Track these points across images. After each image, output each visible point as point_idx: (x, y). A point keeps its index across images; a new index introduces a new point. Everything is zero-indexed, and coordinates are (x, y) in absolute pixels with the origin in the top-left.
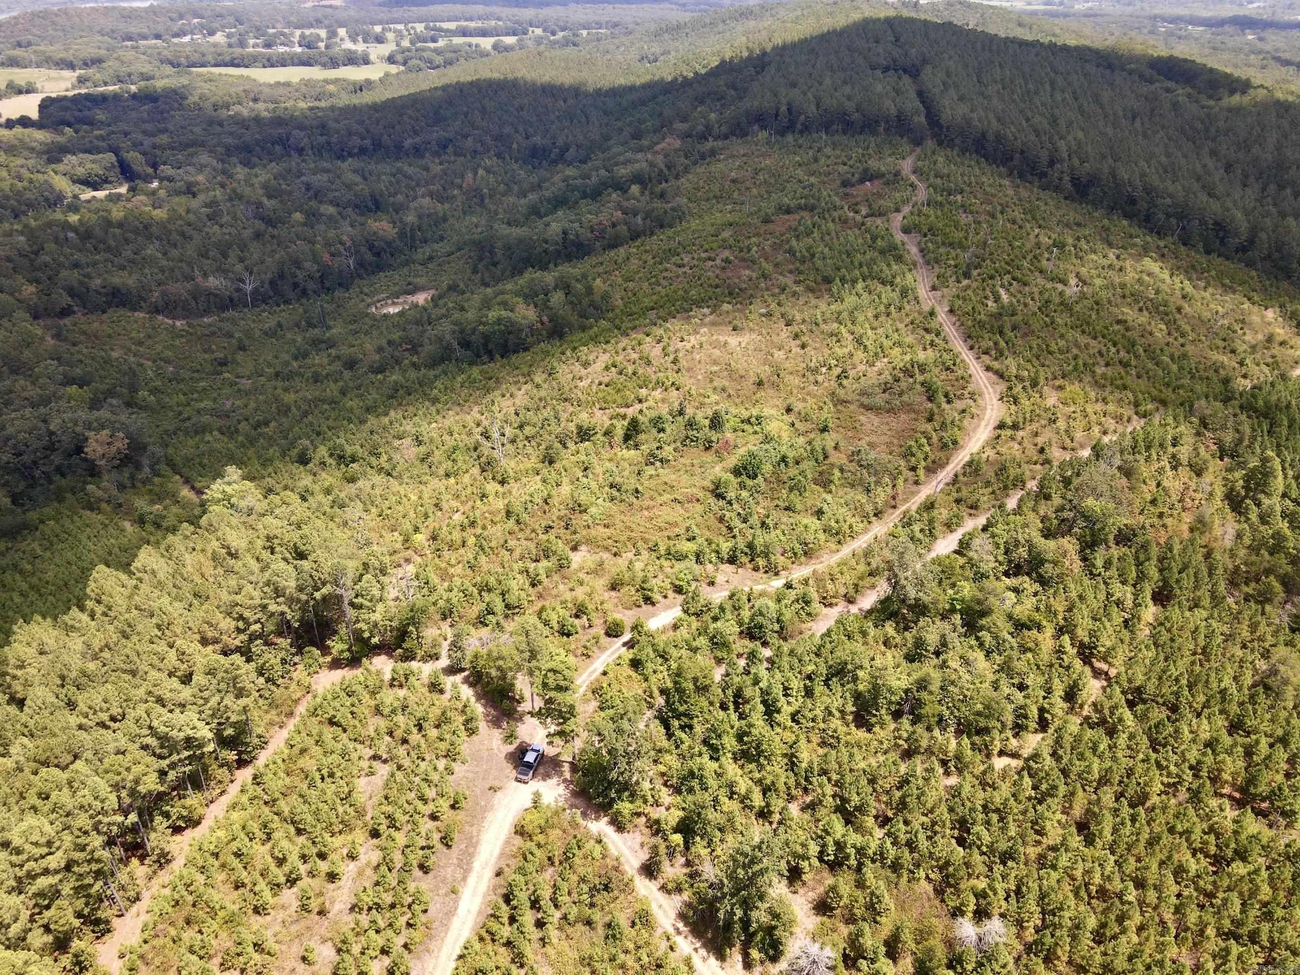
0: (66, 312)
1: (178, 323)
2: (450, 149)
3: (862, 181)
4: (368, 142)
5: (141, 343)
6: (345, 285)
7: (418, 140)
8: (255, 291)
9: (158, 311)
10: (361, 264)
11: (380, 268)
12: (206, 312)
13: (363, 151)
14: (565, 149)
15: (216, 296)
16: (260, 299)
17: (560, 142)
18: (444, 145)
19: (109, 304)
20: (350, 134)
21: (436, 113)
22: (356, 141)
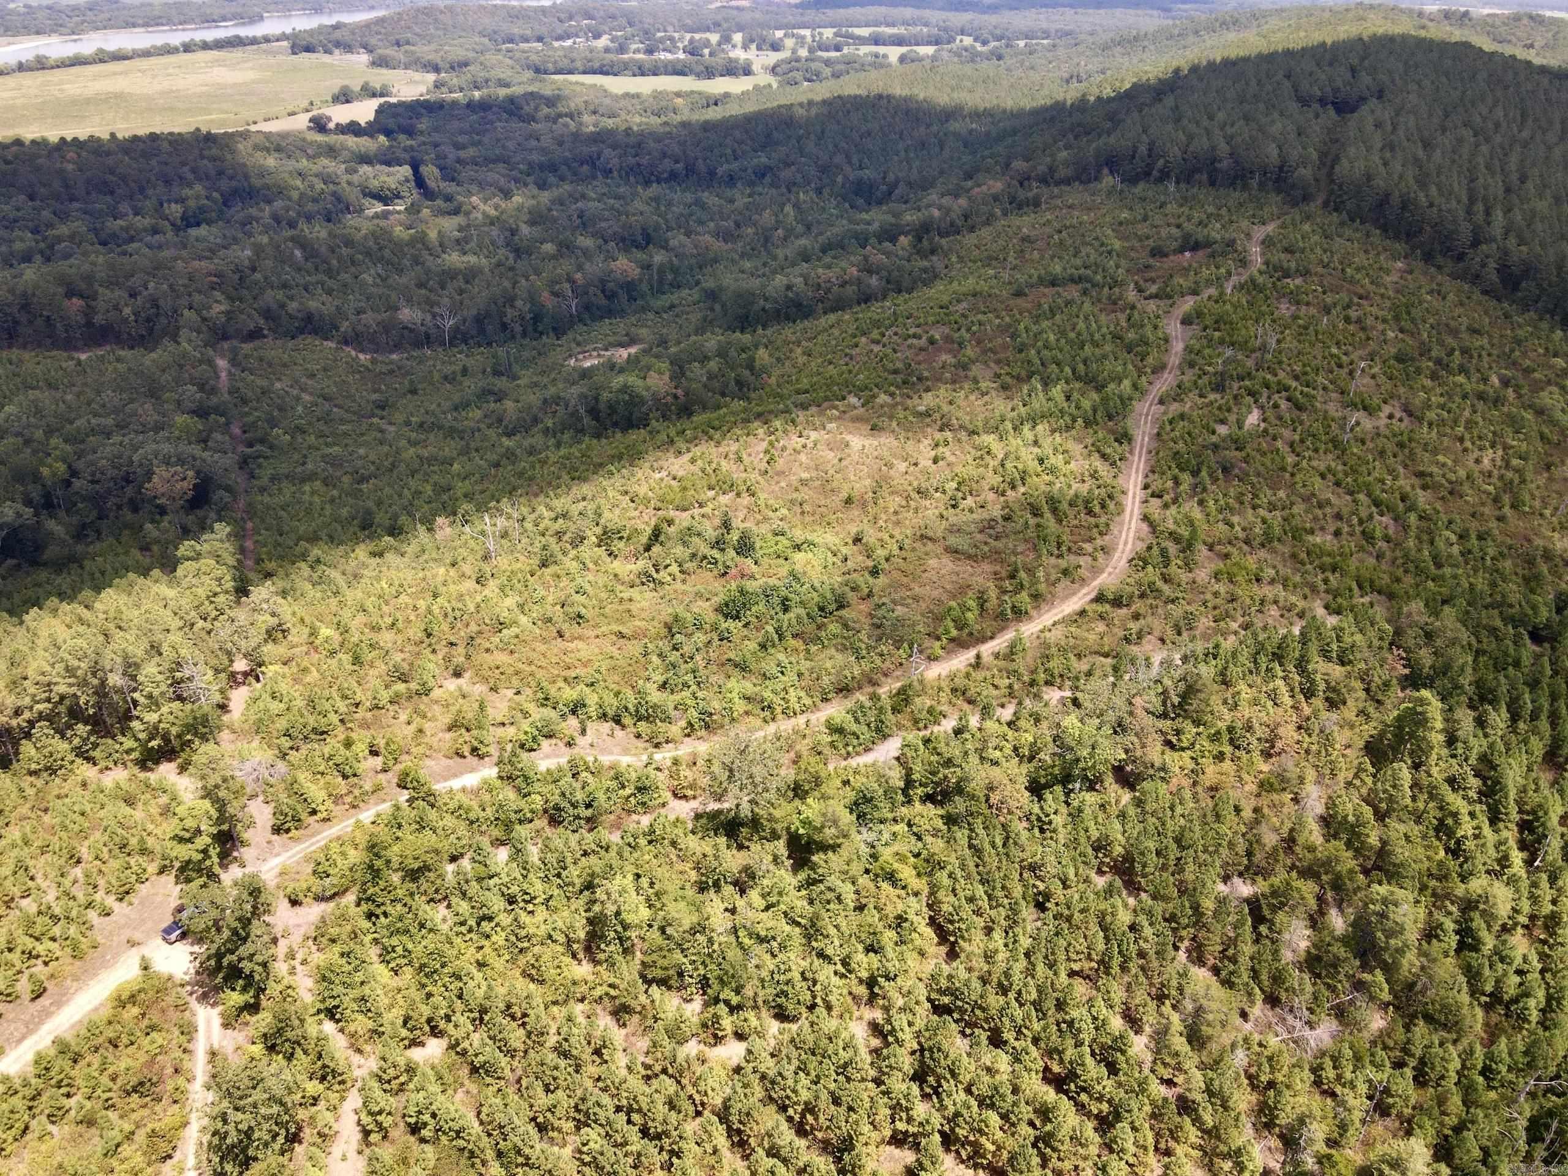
0: (254, 335)
1: (362, 356)
2: (768, 179)
3: (1181, 250)
4: (680, 166)
5: (312, 376)
6: (559, 331)
7: (735, 166)
8: (456, 330)
9: (346, 343)
10: (587, 307)
11: (610, 313)
12: (397, 347)
13: (673, 176)
14: (894, 186)
15: (411, 331)
16: (460, 338)
17: (891, 177)
18: (761, 173)
19: (301, 331)
20: (664, 155)
21: (768, 136)
22: (667, 164)
